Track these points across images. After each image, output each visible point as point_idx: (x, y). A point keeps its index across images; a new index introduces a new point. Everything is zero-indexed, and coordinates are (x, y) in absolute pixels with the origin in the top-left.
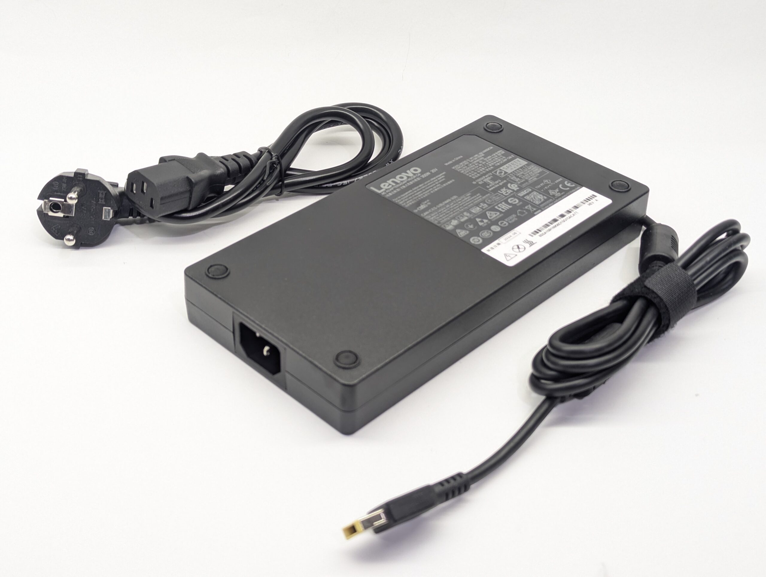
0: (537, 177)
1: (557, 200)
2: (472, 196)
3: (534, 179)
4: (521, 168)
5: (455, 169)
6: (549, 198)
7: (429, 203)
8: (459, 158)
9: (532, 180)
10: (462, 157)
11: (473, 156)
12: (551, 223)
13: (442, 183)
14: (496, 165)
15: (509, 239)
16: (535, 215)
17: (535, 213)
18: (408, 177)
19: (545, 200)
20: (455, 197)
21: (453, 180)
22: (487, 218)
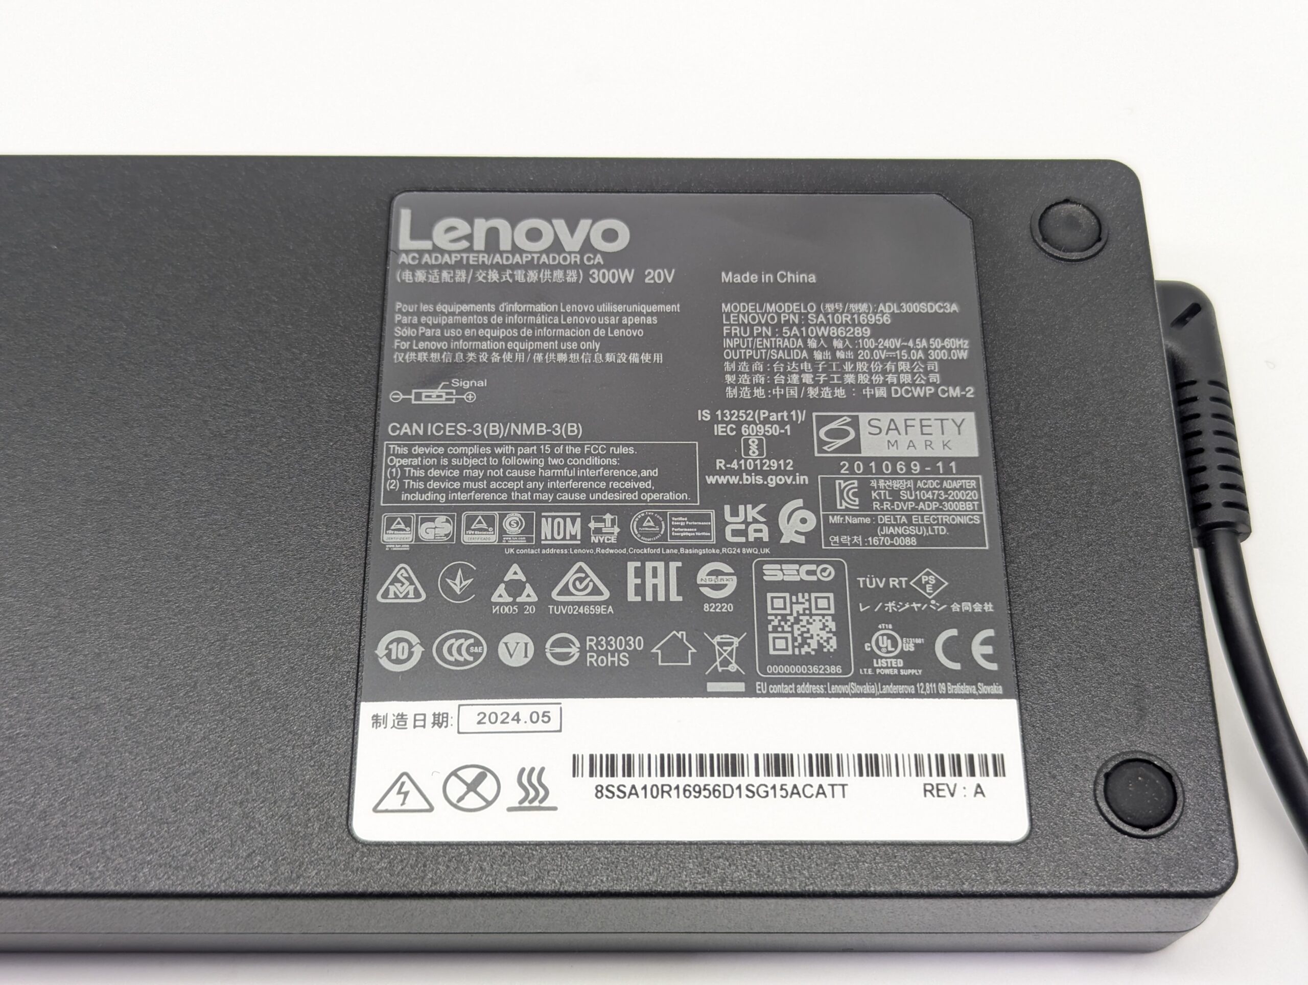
0: (921, 539)
1: (854, 687)
2: (625, 462)
3: (898, 541)
4: (924, 461)
5: (728, 315)
6: (838, 656)
7: (470, 397)
8: (800, 278)
9: (892, 536)
10: (813, 279)
11: (846, 299)
12: (703, 764)
13: (608, 345)
14: (868, 392)
15: (499, 727)
16: (704, 693)
17: (712, 687)
18: (557, 246)
19: (820, 657)
20: (574, 429)
21: (658, 358)
22: (543, 592)
